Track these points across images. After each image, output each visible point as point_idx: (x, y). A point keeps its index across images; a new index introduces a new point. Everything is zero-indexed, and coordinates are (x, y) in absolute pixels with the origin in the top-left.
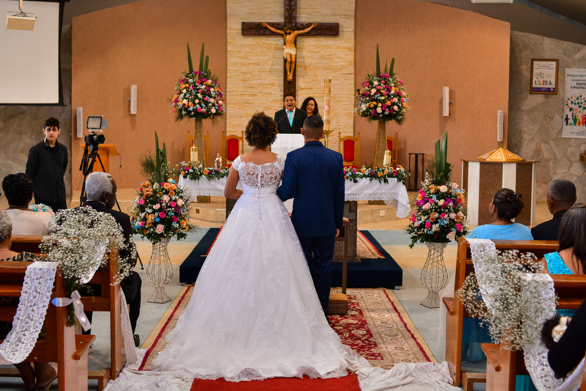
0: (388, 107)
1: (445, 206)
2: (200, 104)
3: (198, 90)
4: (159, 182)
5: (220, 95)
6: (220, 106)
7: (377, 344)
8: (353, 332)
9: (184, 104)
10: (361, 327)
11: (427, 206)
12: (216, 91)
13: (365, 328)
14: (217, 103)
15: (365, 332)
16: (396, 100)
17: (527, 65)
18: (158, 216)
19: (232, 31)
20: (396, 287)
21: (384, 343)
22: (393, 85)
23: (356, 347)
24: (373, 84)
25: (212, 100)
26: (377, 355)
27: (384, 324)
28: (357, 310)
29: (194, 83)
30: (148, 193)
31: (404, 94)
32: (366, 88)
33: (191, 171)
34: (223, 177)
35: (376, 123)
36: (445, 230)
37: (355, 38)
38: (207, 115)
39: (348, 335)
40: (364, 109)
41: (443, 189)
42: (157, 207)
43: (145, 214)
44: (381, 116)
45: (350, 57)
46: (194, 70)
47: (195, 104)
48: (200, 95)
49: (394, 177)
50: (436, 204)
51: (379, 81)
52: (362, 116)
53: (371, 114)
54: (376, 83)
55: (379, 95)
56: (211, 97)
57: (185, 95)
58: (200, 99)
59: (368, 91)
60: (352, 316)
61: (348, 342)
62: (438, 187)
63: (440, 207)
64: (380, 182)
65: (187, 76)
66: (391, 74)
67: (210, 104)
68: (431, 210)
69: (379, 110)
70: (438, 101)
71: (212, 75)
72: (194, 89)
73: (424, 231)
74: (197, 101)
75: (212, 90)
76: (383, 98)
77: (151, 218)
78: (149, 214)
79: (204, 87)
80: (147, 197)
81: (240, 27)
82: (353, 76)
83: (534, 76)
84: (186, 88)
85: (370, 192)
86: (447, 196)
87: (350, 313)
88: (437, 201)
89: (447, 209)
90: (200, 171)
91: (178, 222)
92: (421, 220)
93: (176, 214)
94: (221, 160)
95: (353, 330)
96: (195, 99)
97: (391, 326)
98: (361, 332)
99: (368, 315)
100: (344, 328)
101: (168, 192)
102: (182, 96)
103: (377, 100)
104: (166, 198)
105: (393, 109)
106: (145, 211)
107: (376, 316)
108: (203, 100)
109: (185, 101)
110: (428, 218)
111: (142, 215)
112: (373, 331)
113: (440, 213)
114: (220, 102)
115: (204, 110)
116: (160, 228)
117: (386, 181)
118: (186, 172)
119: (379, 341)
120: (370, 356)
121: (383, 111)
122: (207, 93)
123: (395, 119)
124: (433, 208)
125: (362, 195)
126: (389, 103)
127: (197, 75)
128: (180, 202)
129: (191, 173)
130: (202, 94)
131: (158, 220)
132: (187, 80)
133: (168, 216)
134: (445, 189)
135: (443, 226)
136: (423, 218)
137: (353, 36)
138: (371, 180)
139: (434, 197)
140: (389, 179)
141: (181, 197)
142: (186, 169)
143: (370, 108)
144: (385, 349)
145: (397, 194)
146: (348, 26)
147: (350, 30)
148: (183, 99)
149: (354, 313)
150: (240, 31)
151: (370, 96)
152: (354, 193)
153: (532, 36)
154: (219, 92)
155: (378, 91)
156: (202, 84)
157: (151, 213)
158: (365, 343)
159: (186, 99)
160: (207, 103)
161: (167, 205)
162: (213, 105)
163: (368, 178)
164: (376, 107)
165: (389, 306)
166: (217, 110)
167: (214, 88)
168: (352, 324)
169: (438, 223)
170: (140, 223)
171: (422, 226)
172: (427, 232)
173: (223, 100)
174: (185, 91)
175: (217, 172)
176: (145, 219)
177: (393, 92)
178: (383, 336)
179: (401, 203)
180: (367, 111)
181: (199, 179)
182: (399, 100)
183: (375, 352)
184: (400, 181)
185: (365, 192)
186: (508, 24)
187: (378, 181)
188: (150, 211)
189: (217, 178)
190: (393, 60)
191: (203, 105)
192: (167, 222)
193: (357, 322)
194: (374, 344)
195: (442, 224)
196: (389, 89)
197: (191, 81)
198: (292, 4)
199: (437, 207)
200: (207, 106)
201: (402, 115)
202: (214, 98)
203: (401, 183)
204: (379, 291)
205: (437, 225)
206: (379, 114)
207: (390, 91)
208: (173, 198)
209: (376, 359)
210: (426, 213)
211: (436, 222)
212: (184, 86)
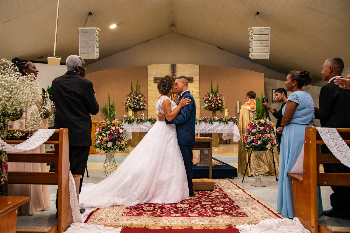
0: (217, 105)
1: (264, 130)
2: (136, 104)
3: (135, 99)
4: (110, 120)
5: (145, 101)
6: (144, 106)
7: (239, 207)
8: (221, 200)
9: (129, 105)
10: (225, 197)
11: (254, 131)
12: (143, 99)
13: (228, 198)
14: (143, 104)
15: (229, 200)
16: (220, 102)
17: (271, 92)
18: (109, 138)
19: (150, 81)
20: (234, 178)
21: (243, 206)
22: (218, 96)
23: (227, 209)
24: (210, 96)
25: (141, 103)
26: (243, 213)
27: (238, 195)
28: (219, 189)
29: (134, 96)
30: (104, 125)
31: (223, 99)
32: (207, 97)
33: (128, 119)
34: (144, 122)
35: (211, 112)
36: (265, 143)
37: (200, 83)
38: (139, 109)
39: (219, 202)
40: (207, 106)
41: (262, 121)
42: (108, 132)
43: (102, 137)
44: (214, 108)
45: (197, 91)
46: (134, 91)
47: (134, 104)
48: (136, 101)
49: (231, 121)
50: (259, 129)
51: (212, 94)
52: (206, 109)
53: (209, 108)
54: (211, 95)
55: (213, 100)
56: (141, 102)
57: (130, 101)
58: (136, 102)
59: (208, 98)
60: (217, 191)
61: (221, 206)
62: (260, 120)
63: (262, 131)
64: (224, 123)
65: (131, 93)
66: (217, 92)
67: (140, 105)
68: (257, 132)
69: (213, 106)
70: (235, 107)
71: (141, 93)
72: (134, 99)
73: (253, 144)
74: (135, 103)
75: (141, 99)
76: (214, 101)
77: (104, 139)
78: (104, 136)
79: (138, 97)
80: (103, 127)
81: (153, 79)
82: (199, 98)
83: (274, 96)
84: (130, 98)
85: (219, 129)
86: (265, 125)
87: (215, 190)
88: (260, 128)
89: (266, 131)
90: (133, 119)
91: (120, 141)
92: (251, 138)
93: (119, 137)
94: (143, 115)
95: (221, 199)
96: (134, 102)
97: (242, 196)
98: (226, 200)
99: (226, 191)
100: (215, 198)
101: (115, 125)
102: (128, 101)
103: (212, 102)
104: (113, 128)
105: (219, 105)
106: (102, 135)
107: (231, 191)
108: (137, 103)
109: (130, 104)
110: (255, 137)
111: (100, 137)
112: (233, 199)
113: (262, 134)
114: (145, 104)
115: (138, 107)
116: (110, 144)
117: (227, 123)
118: (126, 120)
119: (239, 205)
120: (238, 214)
121: (215, 106)
122: (139, 100)
123: (220, 110)
124: (258, 131)
125: (215, 131)
126: (217, 103)
127: (135, 93)
128: (121, 131)
129: (128, 120)
130: (137, 100)
131: (108, 140)
132: (131, 95)
133: (114, 137)
134: (263, 121)
135: (264, 141)
136: (252, 137)
137: (199, 82)
138: (220, 123)
139: (258, 126)
140: (229, 122)
141: (122, 129)
142: (126, 118)
143: (209, 105)
144: (245, 210)
145: (233, 130)
146: (196, 79)
147: (198, 80)
148: (129, 103)
149: (217, 190)
150: (153, 81)
151: (209, 100)
152: (211, 129)
153: (272, 80)
154: (144, 100)
155: (212, 98)
156: (137, 96)
157: (105, 136)
158: (231, 206)
159: (130, 102)
160: (139, 104)
161: (113, 132)
162: (142, 105)
163: (218, 122)
164: (211, 105)
165: (235, 186)
166: (143, 107)
167: (142, 98)
168: (219, 196)
169: (261, 139)
170: (99, 142)
171: (252, 142)
172: (255, 144)
173: (146, 104)
174: (129, 99)
175: (142, 120)
176: (102, 139)
177: (218, 99)
178: (240, 202)
179: (235, 134)
180: (208, 107)
181: (132, 123)
182: (221, 102)
183: (240, 211)
184: (234, 123)
185: (217, 129)
186: (263, 74)
187: (223, 123)
188: (105, 135)
189: (141, 123)
190: (218, 86)
191: (137, 105)
192: (114, 141)
193: (221, 194)
194: (237, 207)
195: (263, 140)
196: (217, 97)
197: (132, 95)
198: (174, 70)
199: (260, 131)
200: (139, 105)
201: (223, 108)
202: (142, 102)
203: (235, 124)
204: (226, 180)
205: (261, 141)
206: (213, 108)
207: (217, 98)
208: (117, 128)
209: (243, 216)
210: (254, 134)
211: (260, 139)
212: (129, 97)
